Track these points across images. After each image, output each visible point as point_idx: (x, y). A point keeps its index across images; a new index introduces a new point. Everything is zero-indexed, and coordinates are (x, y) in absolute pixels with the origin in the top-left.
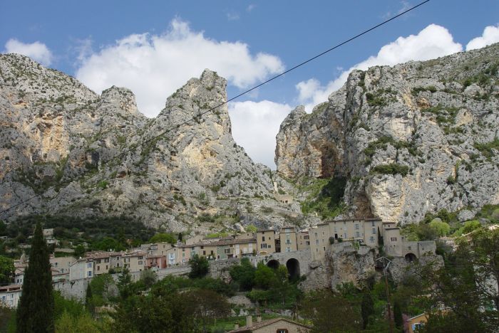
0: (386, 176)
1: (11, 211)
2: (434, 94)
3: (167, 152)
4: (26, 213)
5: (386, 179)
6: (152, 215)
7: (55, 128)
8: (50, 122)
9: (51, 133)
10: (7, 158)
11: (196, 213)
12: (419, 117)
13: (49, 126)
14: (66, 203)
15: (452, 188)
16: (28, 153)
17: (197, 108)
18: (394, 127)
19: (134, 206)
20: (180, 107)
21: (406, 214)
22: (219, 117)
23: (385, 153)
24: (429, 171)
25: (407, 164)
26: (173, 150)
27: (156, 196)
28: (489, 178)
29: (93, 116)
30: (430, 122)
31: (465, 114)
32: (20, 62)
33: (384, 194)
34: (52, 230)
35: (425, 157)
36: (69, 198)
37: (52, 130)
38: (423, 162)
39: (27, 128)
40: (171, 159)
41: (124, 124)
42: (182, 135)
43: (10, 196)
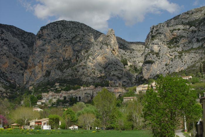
0: (146, 64)
1: (54, 77)
2: (179, 31)
3: (92, 59)
4: (58, 77)
5: (146, 65)
6: (85, 78)
7: (69, 50)
8: (67, 48)
9: (68, 52)
10: (56, 61)
11: (98, 76)
12: (162, 44)
13: (67, 50)
14: (67, 74)
15: (166, 67)
16: (61, 58)
17: (101, 44)
18: (155, 48)
19: (81, 75)
20: (97, 45)
21: (151, 75)
22: (108, 47)
23: (149, 56)
24: (160, 62)
25: (154, 60)
26: (94, 58)
27: (87, 72)
28: (176, 64)
29: (80, 44)
30: (164, 46)
31: (183, 40)
32: (65, 23)
33: (145, 69)
34: (59, 84)
35: (160, 57)
36: (68, 73)
37: (68, 51)
38: (159, 59)
39: (61, 51)
40: (93, 61)
41: (89, 46)
42: (97, 53)
43: (54, 73)
